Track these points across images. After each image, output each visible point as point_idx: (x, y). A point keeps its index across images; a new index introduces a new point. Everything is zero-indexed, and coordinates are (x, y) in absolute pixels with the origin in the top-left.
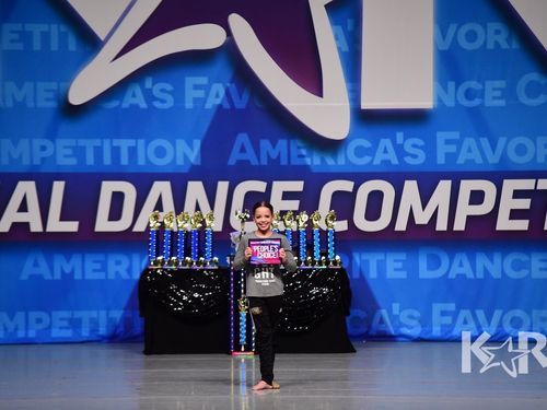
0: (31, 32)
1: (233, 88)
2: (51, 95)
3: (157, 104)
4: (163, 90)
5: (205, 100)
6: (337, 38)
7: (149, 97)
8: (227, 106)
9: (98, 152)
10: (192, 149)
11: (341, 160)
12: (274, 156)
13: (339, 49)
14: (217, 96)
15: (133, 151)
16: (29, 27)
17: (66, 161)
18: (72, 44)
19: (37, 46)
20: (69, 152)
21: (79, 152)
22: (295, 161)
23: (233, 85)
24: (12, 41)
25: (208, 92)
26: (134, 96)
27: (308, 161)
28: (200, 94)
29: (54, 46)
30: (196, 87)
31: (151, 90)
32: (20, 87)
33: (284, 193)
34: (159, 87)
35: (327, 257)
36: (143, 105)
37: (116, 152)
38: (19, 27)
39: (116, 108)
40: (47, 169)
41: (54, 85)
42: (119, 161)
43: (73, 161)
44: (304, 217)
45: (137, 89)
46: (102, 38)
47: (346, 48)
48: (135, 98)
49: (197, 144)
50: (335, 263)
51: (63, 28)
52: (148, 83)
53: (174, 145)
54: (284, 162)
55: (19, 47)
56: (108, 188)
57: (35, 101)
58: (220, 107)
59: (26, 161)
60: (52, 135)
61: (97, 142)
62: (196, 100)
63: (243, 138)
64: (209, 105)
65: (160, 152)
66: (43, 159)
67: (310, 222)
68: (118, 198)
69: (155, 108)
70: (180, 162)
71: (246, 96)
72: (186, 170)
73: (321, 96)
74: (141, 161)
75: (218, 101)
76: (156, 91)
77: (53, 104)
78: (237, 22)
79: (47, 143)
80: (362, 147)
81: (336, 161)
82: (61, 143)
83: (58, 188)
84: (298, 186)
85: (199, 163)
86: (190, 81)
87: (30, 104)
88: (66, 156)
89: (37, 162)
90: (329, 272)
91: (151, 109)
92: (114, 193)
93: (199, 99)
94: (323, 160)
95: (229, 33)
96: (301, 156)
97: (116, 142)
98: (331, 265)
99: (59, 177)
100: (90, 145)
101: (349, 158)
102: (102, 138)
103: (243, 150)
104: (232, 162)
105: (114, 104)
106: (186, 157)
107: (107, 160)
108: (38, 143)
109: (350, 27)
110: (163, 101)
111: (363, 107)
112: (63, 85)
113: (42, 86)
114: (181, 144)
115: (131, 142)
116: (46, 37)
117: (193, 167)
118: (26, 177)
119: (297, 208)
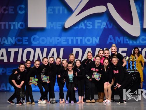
0: (55, 9)
1: (108, 23)
2: (60, 25)
3: (88, 27)
4: (89, 24)
5: (100, 26)
6: (137, 9)
7: (86, 25)
8: (106, 28)
9: (72, 40)
10: (97, 39)
11: (138, 42)
12: (119, 41)
13: (138, 12)
14: (104, 25)
15: (81, 40)
16: (55, 7)
17: (64, 43)
18: (66, 12)
19: (57, 12)
20: (65, 40)
21: (67, 40)
22: (125, 42)
23: (108, 22)
24: (50, 11)
25: (101, 24)
26: (82, 25)
27: (129, 42)
28: (99, 24)
29: (61, 12)
30: (98, 23)
31: (86, 24)
32: (52, 23)
33: (122, 51)
34: (88, 23)
35: (134, 69)
36: (84, 28)
37: (77, 40)
38: (52, 7)
39: (77, 29)
40: (59, 45)
41: (61, 23)
42: (78, 43)
43: (66, 43)
44: (128, 58)
45: (82, 23)
46: (74, 10)
47: (139, 12)
48: (82, 26)
49: (98, 38)
50: (136, 70)
51: (63, 8)
52: (86, 22)
53: (92, 38)
54: (122, 43)
55: (52, 13)
56: (75, 50)
57: (56, 27)
58: (105, 28)
59: (54, 43)
60: (60, 36)
61: (72, 38)
62: (98, 26)
63: (111, 36)
64: (102, 28)
65: (89, 40)
66: (58, 42)
67: (129, 59)
68: (77, 53)
69: (87, 28)
70: (94, 43)
71: (112, 25)
72: (95, 45)
73: (133, 25)
74: (84, 43)
75: (104, 26)
76: (88, 24)
77: (61, 28)
78: (110, 5)
79: (59, 38)
80: (144, 38)
81: (136, 42)
82: (63, 38)
83: (62, 50)
84: (126, 49)
85: (99, 43)
86: (97, 21)
87: (55, 28)
88: (64, 42)
89: (56, 43)
90: (135, 73)
91: (86, 28)
92: (76, 51)
93: (99, 26)
94: (133, 42)
95: (107, 8)
96: (127, 41)
97: (77, 38)
98: (135, 71)
99: (62, 47)
100: (70, 38)
101: (140, 42)
102: (73, 37)
103: (111, 39)
104: (108, 43)
105: (76, 27)
106: (95, 42)
107: (75, 43)
108: (57, 38)
109: (141, 6)
110: (89, 27)
111: (144, 28)
112: (63, 22)
113: (58, 23)
114: (94, 38)
115: (81, 38)
116: (59, 10)
117: (97, 44)
118: (54, 47)
119: (125, 55)
